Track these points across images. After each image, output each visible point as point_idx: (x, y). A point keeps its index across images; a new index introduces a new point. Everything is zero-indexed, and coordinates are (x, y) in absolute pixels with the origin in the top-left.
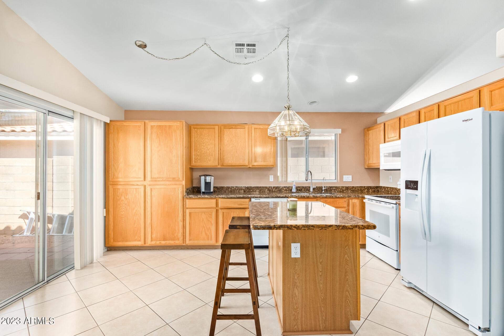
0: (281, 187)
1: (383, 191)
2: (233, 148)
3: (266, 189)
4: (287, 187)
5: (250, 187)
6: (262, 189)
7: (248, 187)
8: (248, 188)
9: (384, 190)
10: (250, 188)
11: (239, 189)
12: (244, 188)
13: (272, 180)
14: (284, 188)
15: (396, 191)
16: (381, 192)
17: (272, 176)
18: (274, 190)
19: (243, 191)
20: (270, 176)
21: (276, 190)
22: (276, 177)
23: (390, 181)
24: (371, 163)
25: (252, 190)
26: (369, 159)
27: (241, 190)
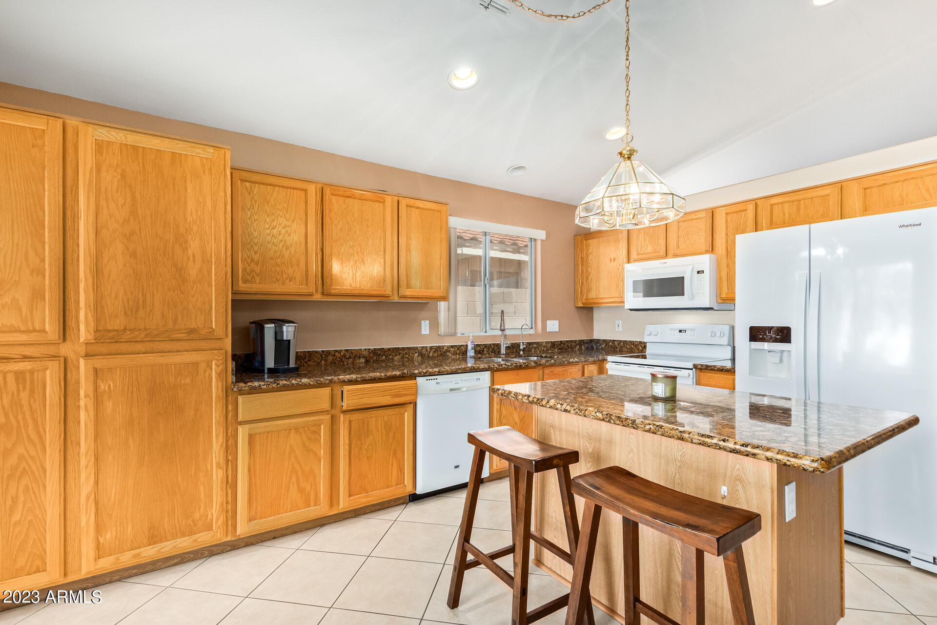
0: (445, 348)
1: (602, 348)
2: (354, 250)
3: (416, 353)
4: (456, 346)
5: (379, 349)
6: (406, 354)
7: (375, 349)
8: (375, 352)
9: (606, 345)
10: (379, 352)
11: (355, 357)
12: (366, 353)
13: (428, 332)
14: (451, 349)
15: (632, 346)
16: (597, 348)
17: (427, 322)
18: (431, 355)
19: (362, 360)
20: (423, 322)
21: (436, 355)
22: (434, 325)
23: (617, 330)
24: (594, 299)
25: (384, 357)
26: (589, 291)
27: (360, 358)
